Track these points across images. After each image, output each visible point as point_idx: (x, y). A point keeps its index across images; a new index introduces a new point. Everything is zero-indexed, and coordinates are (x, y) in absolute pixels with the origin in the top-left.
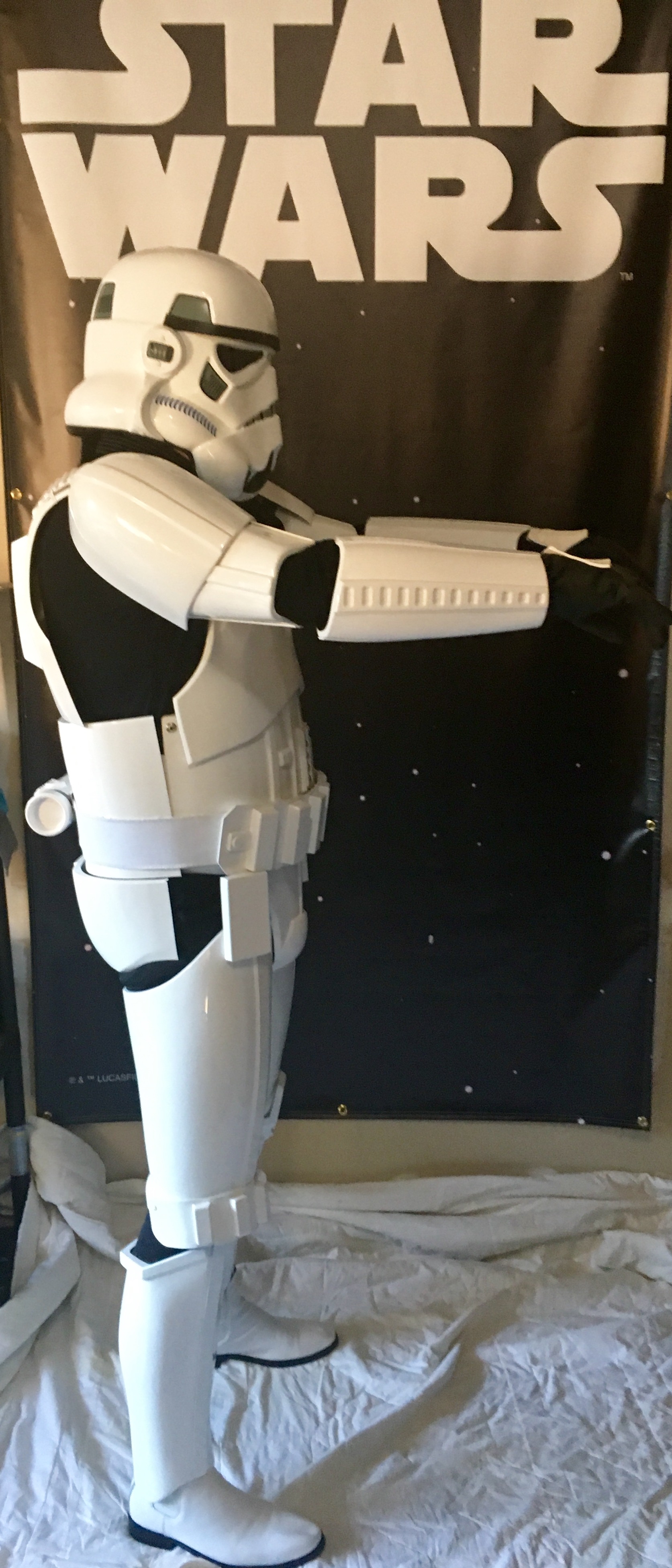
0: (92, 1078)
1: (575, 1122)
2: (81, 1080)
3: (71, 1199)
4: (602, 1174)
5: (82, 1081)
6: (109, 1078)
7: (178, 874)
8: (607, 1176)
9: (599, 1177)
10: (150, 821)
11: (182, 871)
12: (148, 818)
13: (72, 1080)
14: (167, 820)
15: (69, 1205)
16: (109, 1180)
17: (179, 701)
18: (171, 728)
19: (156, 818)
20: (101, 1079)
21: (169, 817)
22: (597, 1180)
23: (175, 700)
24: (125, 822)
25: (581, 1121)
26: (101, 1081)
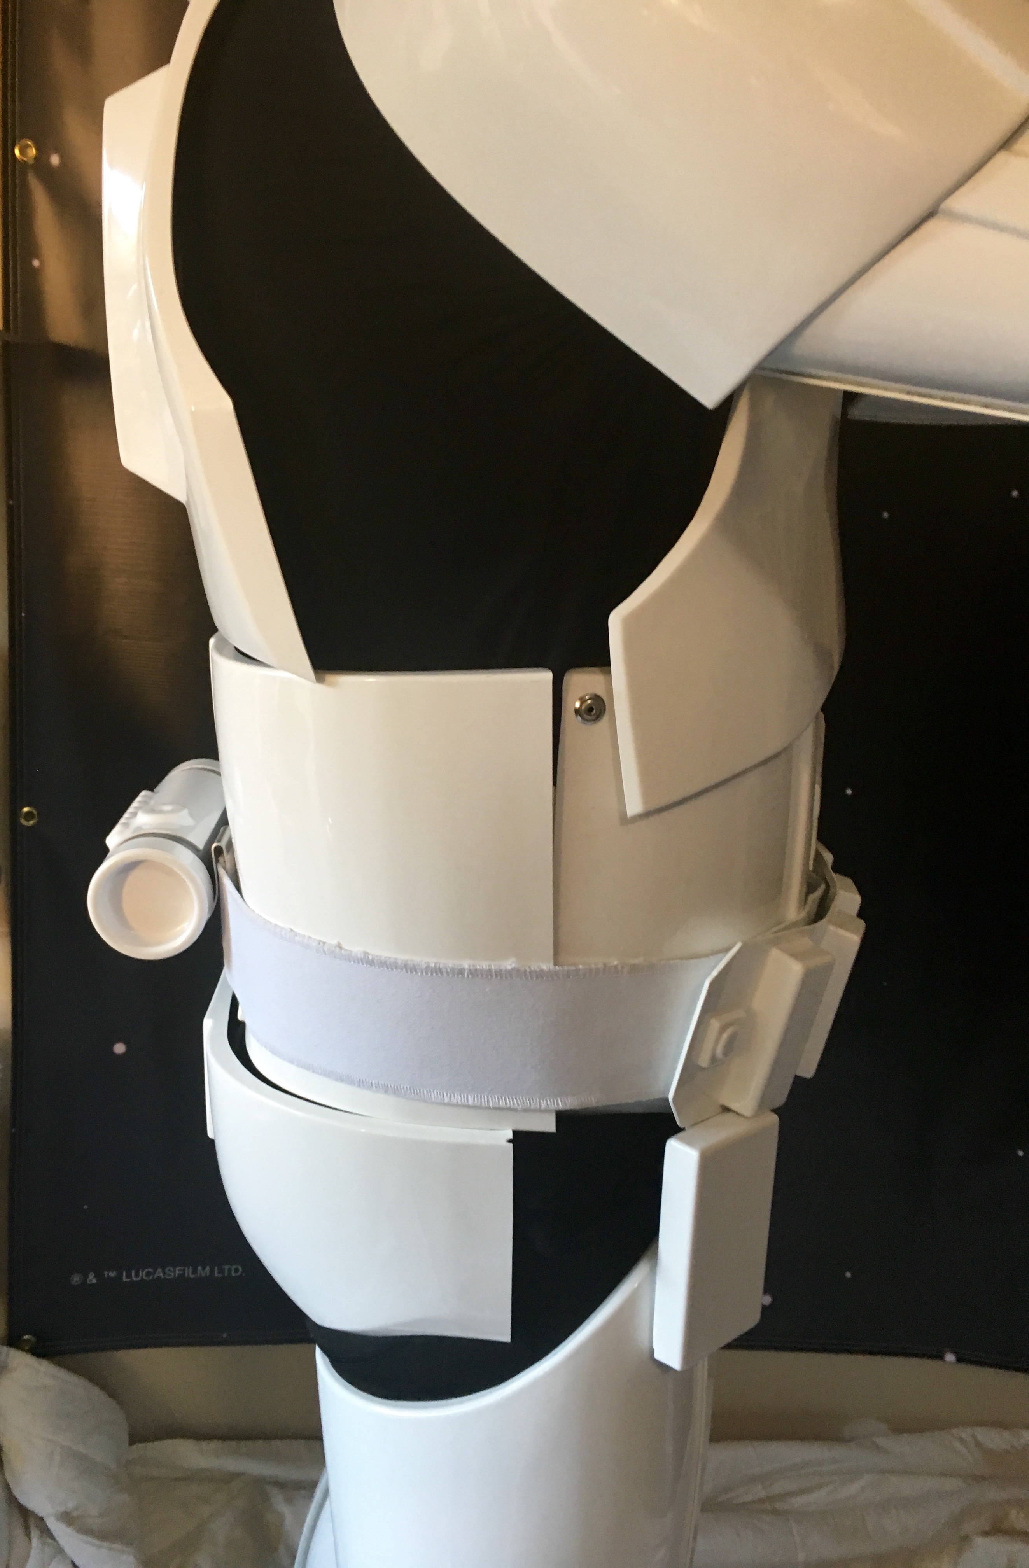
0: (113, 1274)
1: (940, 1357)
2: (92, 1279)
3: (71, 1505)
4: (966, 1433)
5: (94, 1281)
6: (143, 1274)
7: (549, 1125)
8: (973, 1436)
9: (962, 1440)
10: (489, 974)
11: (561, 1117)
12: (483, 965)
13: (76, 1279)
14: (540, 974)
15: (67, 1518)
16: (132, 1442)
17: (628, 622)
18: (590, 710)
19: (509, 964)
20: (129, 1276)
21: (547, 966)
22: (957, 1444)
23: (616, 620)
24: (410, 968)
25: (950, 1357)
26: (128, 1280)
